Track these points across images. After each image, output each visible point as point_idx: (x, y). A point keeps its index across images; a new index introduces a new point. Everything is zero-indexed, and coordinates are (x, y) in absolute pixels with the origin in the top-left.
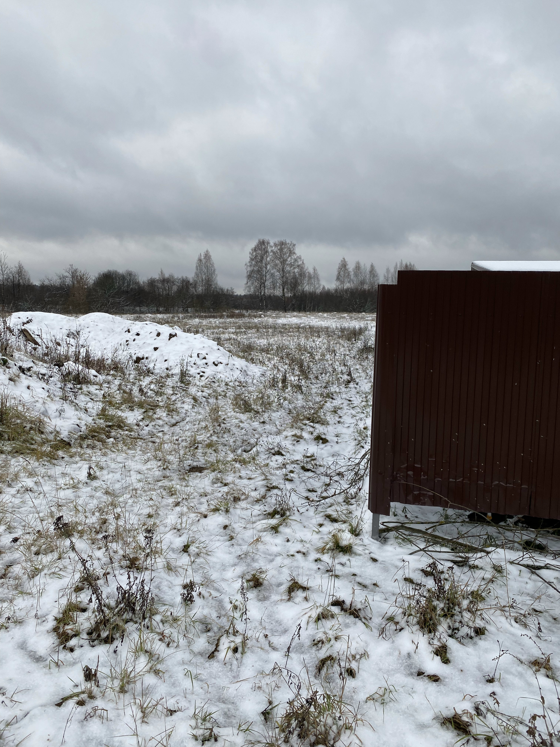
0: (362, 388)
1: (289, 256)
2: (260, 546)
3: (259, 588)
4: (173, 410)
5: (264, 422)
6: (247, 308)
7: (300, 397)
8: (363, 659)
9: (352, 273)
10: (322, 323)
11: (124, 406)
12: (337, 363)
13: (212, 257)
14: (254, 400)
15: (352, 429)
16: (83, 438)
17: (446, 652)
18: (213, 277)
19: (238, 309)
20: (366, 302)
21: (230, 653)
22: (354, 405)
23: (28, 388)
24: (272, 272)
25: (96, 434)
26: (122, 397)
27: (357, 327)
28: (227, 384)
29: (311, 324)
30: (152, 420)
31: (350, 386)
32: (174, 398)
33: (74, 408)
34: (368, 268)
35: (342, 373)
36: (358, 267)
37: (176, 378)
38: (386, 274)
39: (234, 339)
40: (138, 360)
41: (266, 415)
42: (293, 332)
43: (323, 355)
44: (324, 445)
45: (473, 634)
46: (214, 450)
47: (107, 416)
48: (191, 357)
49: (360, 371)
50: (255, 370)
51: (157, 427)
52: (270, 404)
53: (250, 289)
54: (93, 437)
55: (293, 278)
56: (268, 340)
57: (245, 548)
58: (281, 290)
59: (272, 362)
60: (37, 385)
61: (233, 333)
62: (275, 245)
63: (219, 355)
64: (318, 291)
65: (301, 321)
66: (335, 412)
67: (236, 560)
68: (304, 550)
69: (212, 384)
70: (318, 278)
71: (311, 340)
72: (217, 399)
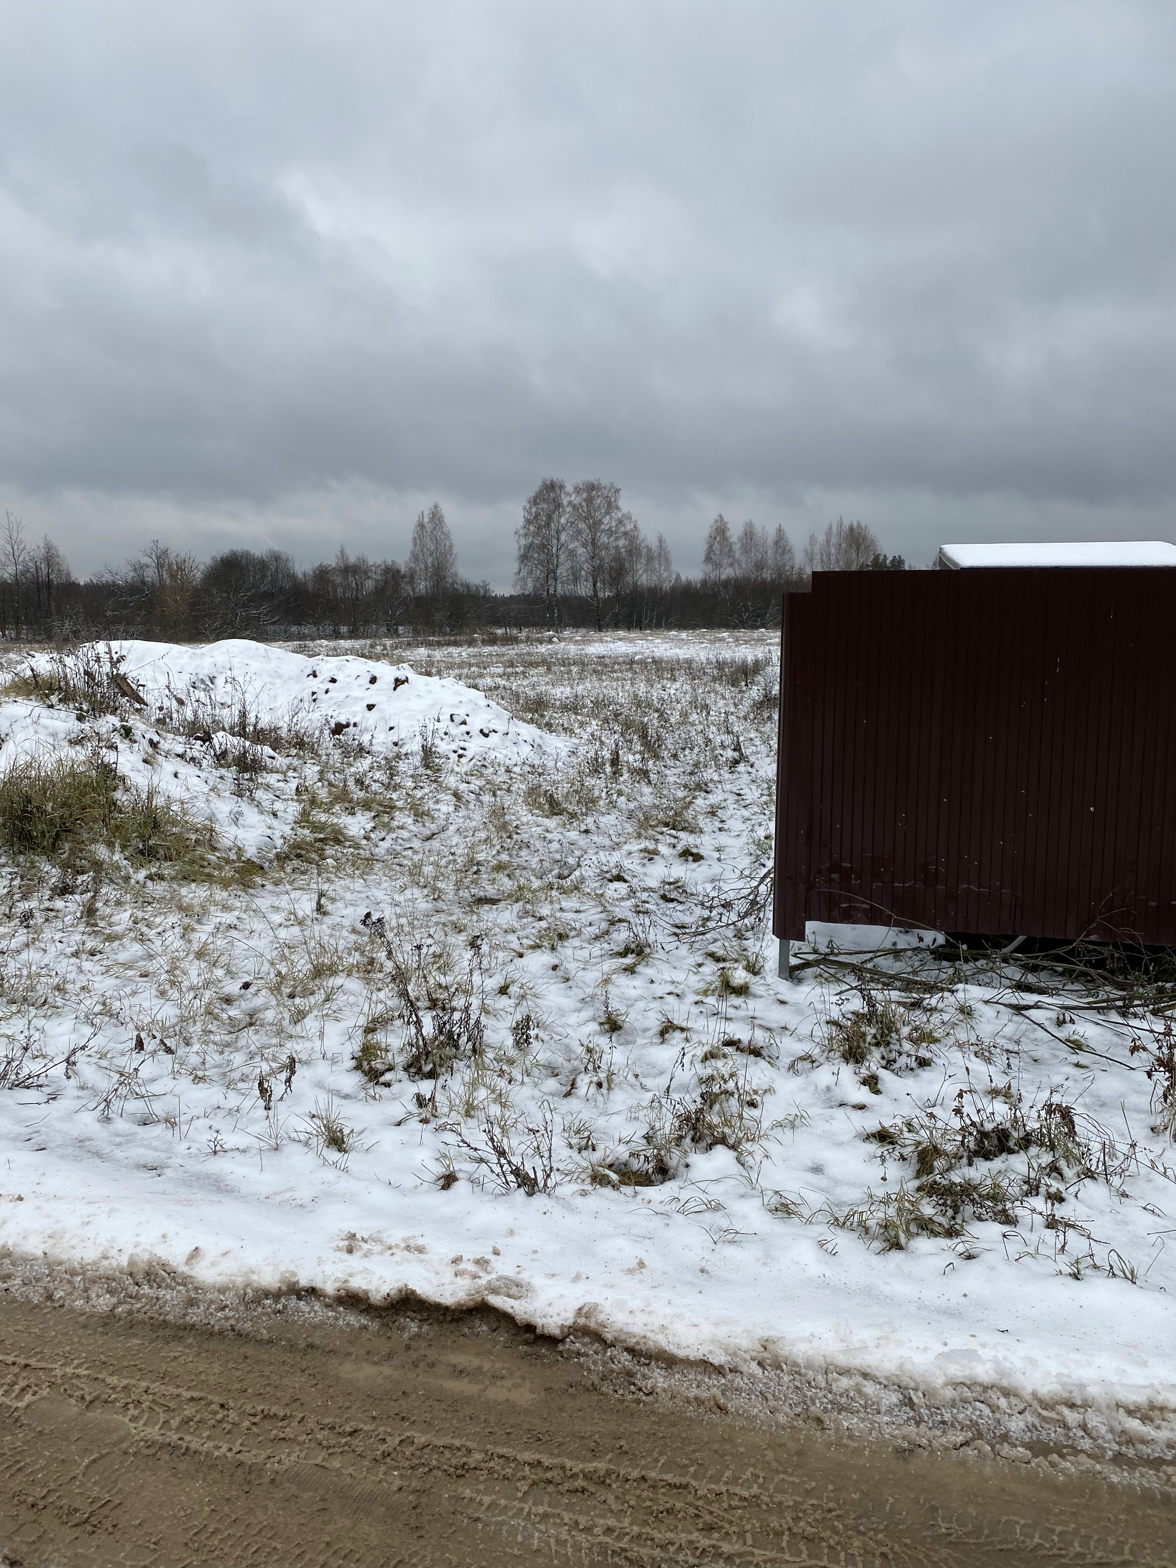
0: (762, 773)
1: (608, 513)
2: (610, 988)
3: (619, 1032)
4: (423, 813)
5: (587, 832)
6: (520, 624)
7: (647, 790)
8: (768, 1095)
9: (737, 547)
10: (678, 651)
11: (337, 807)
12: (713, 729)
13: (446, 520)
14: (566, 796)
15: (744, 839)
16: (282, 858)
17: (876, 1084)
18: (447, 561)
19: (501, 627)
20: (768, 607)
21: (593, 1088)
22: (748, 802)
23: (176, 775)
24: (571, 546)
25: (303, 852)
26: (330, 793)
27: (749, 659)
28: (508, 771)
29: (657, 654)
30: (391, 830)
31: (738, 769)
32: (419, 794)
33: (256, 809)
34: (771, 535)
35: (723, 747)
36: (749, 534)
37: (417, 760)
38: (809, 547)
39: (504, 688)
40: (339, 729)
41: (590, 820)
42: (621, 672)
43: (684, 715)
44: (697, 864)
45: (914, 1065)
46: (508, 875)
47: (314, 822)
48: (439, 721)
49: (758, 743)
50: (558, 745)
51: (400, 841)
52: (594, 801)
53: (526, 584)
54: (299, 856)
55: (614, 560)
56: (572, 688)
57: (590, 991)
58: (590, 585)
59: (588, 730)
60: (188, 771)
61: (500, 676)
62: (577, 490)
63: (490, 717)
64: (667, 586)
65: (635, 650)
66: (713, 814)
67: (579, 1005)
68: (678, 992)
69: (483, 770)
70: (667, 560)
71: (659, 686)
72: (494, 795)
